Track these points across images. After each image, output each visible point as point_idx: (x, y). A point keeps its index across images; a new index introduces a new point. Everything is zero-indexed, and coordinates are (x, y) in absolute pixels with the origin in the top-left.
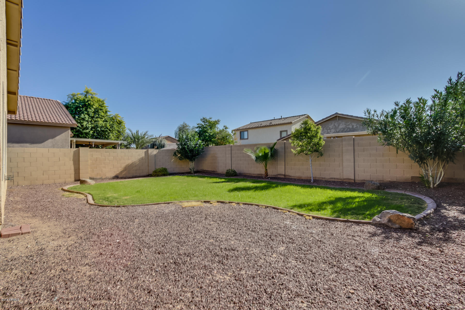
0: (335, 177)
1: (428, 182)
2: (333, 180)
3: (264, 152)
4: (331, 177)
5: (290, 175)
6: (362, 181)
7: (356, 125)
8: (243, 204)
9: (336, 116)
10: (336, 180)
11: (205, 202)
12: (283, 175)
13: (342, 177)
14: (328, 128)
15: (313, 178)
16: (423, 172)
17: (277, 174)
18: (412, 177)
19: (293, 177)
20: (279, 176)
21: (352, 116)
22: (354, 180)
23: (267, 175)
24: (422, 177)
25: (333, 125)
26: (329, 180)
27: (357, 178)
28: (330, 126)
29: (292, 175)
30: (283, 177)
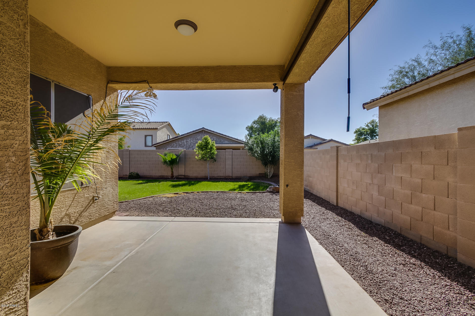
0: (221, 175)
1: (267, 175)
2: (219, 177)
3: (171, 158)
4: (218, 175)
5: (189, 175)
6: (236, 177)
7: (216, 138)
8: (201, 192)
9: (203, 130)
10: (221, 177)
11: (175, 194)
12: (183, 175)
13: (225, 175)
14: (197, 139)
15: (210, 176)
16: (266, 171)
17: (177, 175)
18: (260, 174)
19: (191, 176)
20: (179, 177)
21: (214, 132)
22: (232, 177)
23: (173, 176)
24: (266, 173)
25: (200, 137)
26: (217, 178)
27: (233, 175)
28: (198, 137)
29: (190, 175)
30: (184, 177)
